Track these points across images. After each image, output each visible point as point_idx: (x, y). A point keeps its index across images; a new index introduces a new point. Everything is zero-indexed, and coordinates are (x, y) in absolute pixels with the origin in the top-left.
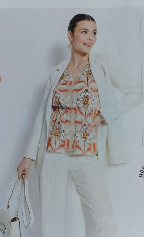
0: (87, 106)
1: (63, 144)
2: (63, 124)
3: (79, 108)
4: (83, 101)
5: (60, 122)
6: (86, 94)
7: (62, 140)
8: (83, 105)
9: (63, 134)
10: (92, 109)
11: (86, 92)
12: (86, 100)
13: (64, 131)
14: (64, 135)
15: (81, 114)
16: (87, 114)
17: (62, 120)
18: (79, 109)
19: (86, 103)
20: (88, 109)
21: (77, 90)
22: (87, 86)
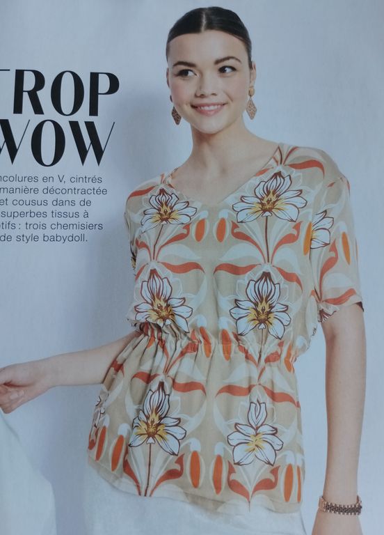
0: (267, 327)
1: (178, 467)
2: (176, 397)
3: (238, 336)
4: (256, 310)
5: (167, 386)
6: (265, 287)
7: (174, 454)
8: (252, 325)
9: (178, 432)
10: (280, 339)
11: (266, 280)
12: (263, 310)
13: (179, 419)
14: (179, 437)
15: (248, 357)
16: (263, 357)
17: (174, 381)
18: (238, 340)
19: (263, 318)
20: (270, 338)
21: (235, 270)
22: (268, 259)
